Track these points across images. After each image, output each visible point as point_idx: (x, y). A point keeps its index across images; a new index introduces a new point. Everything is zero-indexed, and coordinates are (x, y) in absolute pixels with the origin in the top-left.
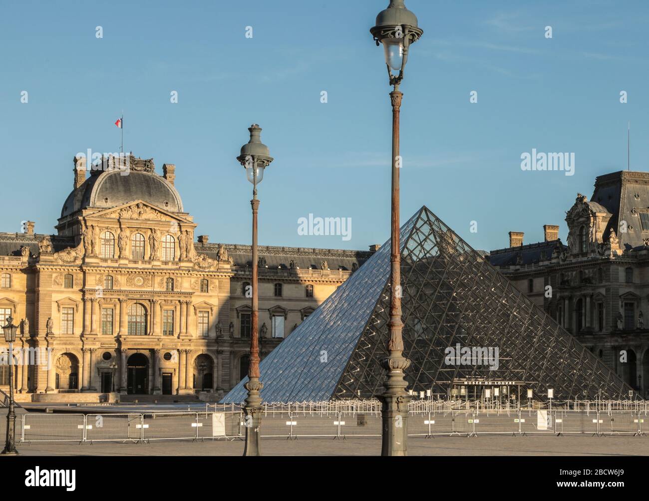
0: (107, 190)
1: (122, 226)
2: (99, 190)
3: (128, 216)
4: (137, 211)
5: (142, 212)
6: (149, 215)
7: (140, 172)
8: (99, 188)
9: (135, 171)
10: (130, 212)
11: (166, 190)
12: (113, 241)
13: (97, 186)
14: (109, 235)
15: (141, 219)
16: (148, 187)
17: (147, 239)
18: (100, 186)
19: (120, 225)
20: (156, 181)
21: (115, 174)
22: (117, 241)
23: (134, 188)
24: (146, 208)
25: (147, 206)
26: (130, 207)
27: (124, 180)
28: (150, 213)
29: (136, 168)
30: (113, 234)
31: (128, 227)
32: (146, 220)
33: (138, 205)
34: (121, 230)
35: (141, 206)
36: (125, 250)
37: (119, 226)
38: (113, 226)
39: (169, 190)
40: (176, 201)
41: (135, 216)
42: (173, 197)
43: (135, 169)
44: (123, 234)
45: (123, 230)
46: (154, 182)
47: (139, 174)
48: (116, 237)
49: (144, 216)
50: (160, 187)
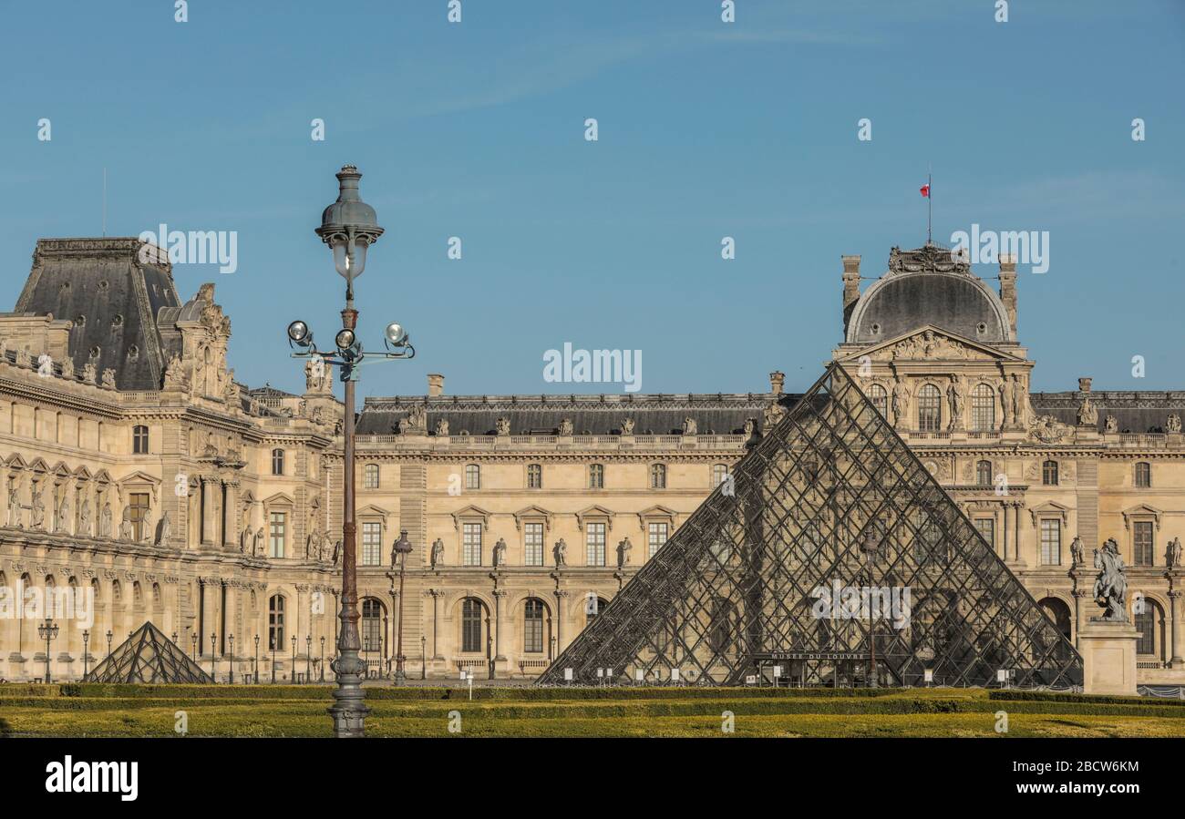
0: (877, 312)
1: (898, 374)
2: (864, 311)
3: (907, 354)
4: (923, 344)
5: (932, 347)
6: (945, 350)
7: (945, 275)
8: (865, 309)
9: (936, 274)
10: (911, 348)
11: (983, 303)
12: (884, 400)
13: (862, 305)
14: (878, 391)
15: (929, 358)
16: (952, 300)
17: (943, 393)
18: (867, 306)
19: (895, 372)
20: (967, 287)
21: (898, 282)
22: (890, 400)
23: (925, 304)
24: (939, 339)
25: (941, 336)
26: (910, 338)
27: (911, 292)
28: (945, 348)
29: (939, 267)
30: (884, 388)
31: (909, 375)
32: (940, 360)
33: (924, 335)
34: (898, 381)
35: (930, 336)
36: (905, 415)
37: (892, 374)
38: (882, 374)
39: (988, 303)
40: (999, 321)
41: (920, 354)
42: (994, 315)
43: (937, 270)
44: (902, 387)
45: (900, 380)
46: (965, 290)
47: (940, 279)
48: (889, 393)
49: (935, 354)
50: (972, 299)
